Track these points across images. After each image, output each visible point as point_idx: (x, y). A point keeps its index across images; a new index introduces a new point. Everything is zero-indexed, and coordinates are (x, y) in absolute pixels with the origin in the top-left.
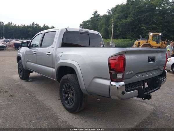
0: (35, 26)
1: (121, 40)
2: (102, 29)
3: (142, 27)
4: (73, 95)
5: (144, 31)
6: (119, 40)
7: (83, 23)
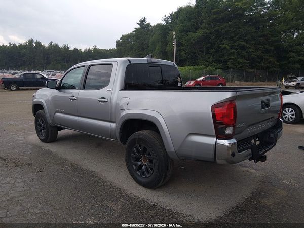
0: (35, 45)
1: (190, 67)
2: (156, 50)
3: (223, 46)
4: (151, 161)
5: (225, 52)
6: (186, 67)
7: (121, 38)
